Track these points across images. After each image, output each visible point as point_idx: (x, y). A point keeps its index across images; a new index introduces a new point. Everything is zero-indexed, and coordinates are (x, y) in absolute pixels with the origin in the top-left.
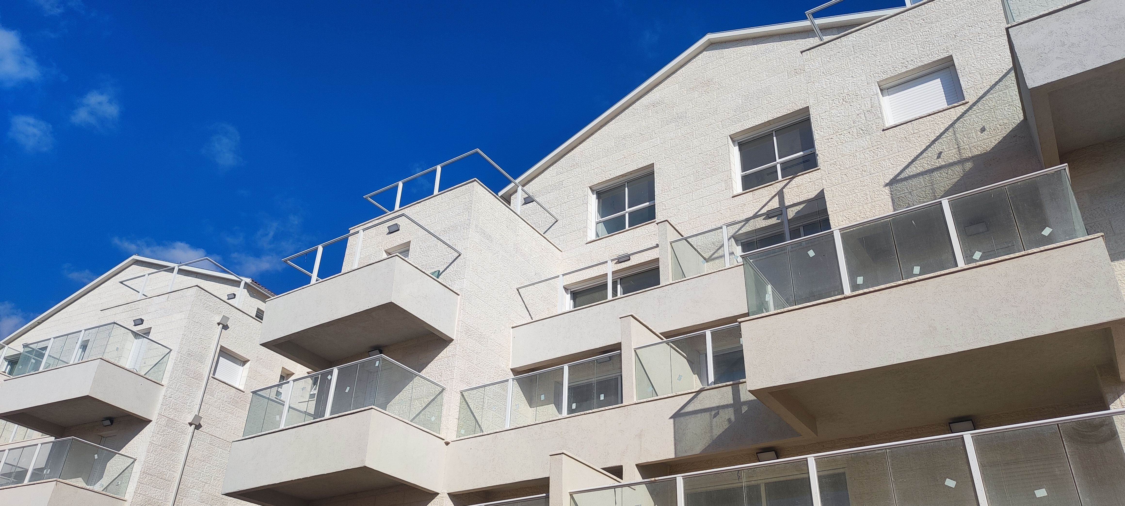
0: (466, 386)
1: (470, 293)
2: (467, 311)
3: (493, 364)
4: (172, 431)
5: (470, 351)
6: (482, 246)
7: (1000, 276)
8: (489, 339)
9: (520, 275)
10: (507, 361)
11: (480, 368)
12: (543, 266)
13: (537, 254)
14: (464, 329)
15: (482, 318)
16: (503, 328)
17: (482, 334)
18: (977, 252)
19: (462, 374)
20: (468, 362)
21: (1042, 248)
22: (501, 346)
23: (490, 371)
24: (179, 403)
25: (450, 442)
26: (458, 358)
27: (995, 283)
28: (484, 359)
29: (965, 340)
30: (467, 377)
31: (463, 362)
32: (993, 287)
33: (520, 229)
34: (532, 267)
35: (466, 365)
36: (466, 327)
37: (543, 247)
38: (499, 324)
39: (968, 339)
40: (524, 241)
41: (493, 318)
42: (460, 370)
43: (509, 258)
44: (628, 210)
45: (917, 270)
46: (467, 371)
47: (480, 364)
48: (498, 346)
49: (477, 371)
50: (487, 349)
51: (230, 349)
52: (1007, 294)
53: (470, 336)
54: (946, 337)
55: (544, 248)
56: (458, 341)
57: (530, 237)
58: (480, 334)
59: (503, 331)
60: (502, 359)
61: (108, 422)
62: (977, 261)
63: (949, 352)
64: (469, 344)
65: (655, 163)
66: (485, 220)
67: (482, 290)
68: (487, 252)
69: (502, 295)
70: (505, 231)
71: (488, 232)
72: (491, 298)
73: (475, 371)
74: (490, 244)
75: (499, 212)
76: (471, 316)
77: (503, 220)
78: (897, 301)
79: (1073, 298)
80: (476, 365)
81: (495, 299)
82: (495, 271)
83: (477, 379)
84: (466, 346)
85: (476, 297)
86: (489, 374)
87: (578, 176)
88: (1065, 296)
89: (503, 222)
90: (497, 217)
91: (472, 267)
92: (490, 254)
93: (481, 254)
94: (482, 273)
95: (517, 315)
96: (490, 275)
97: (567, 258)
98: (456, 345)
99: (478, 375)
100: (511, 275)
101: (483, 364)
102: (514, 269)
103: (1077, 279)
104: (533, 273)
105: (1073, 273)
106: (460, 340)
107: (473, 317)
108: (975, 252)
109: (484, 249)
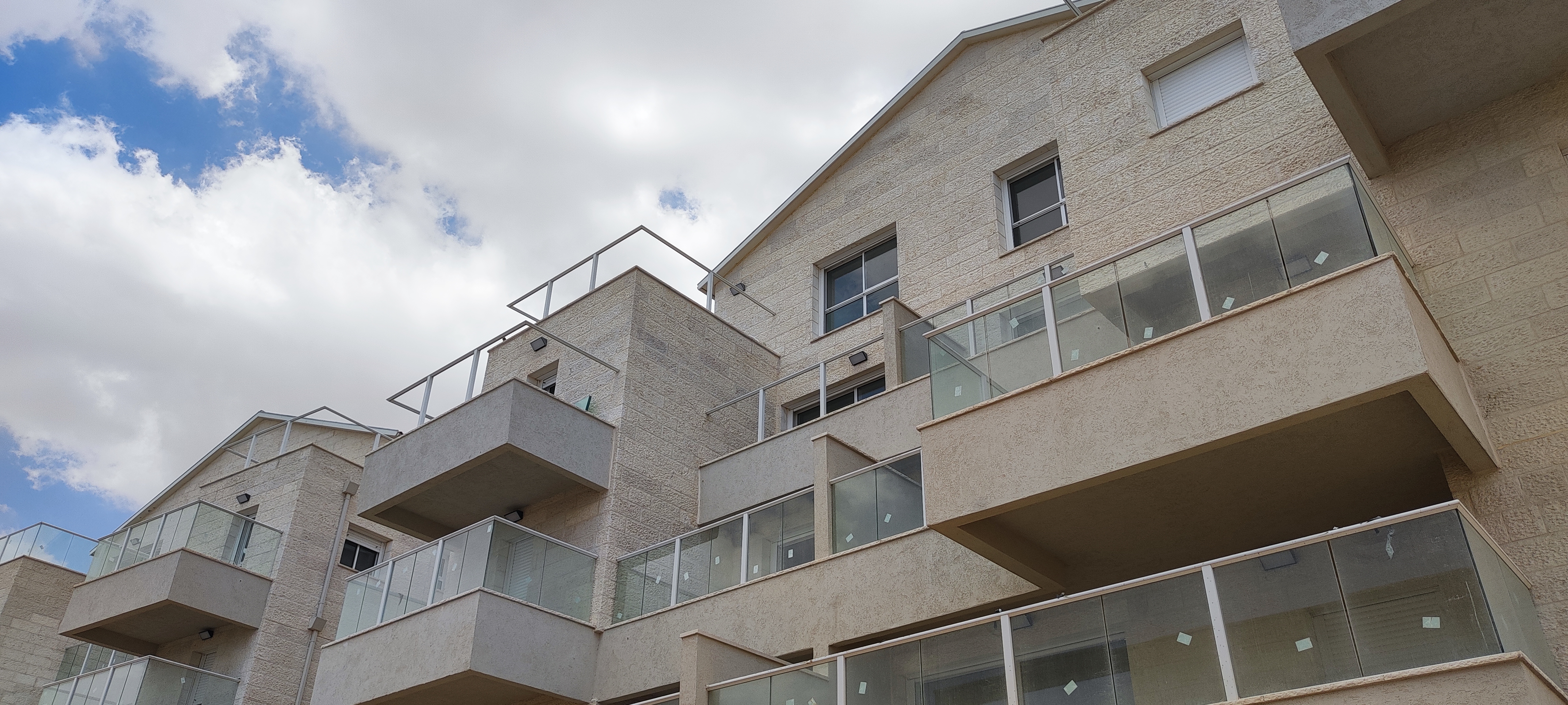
0: (626, 552)
1: (631, 424)
2: (626, 449)
3: (669, 520)
4: (286, 641)
5: (632, 504)
6: (649, 358)
7: (1254, 330)
8: (663, 485)
9: (713, 394)
10: (692, 515)
11: (648, 527)
12: (750, 380)
13: (738, 363)
14: (622, 474)
15: (651, 458)
16: (686, 469)
17: (650, 480)
18: (1228, 298)
19: (620, 536)
20: (629, 520)
21: (1310, 283)
22: (682, 495)
23: (665, 530)
24: (295, 603)
25: (603, 631)
26: (612, 514)
27: (1248, 340)
28: (655, 514)
29: (1206, 427)
30: (628, 540)
31: (621, 520)
32: (1244, 346)
33: (710, 330)
34: (731, 381)
35: (627, 523)
36: (625, 472)
37: (748, 354)
38: (679, 464)
39: (1209, 425)
40: (717, 347)
41: (670, 456)
42: (618, 531)
43: (694, 372)
44: (865, 291)
45: (1149, 332)
46: (628, 532)
47: (649, 522)
48: (677, 496)
49: (644, 531)
50: (660, 500)
51: (363, 526)
52: (1263, 355)
53: (631, 484)
54: (1181, 425)
55: (751, 355)
57: (727, 341)
58: (648, 479)
59: (686, 473)
60: (685, 512)
61: (206, 635)
62: (1228, 310)
63: (1185, 447)
64: (630, 494)
66: (654, 322)
67: (651, 418)
68: (658, 366)
69: (684, 423)
70: (687, 335)
71: (659, 339)
72: (665, 430)
73: (641, 531)
74: (663, 355)
75: (677, 309)
76: (633, 456)
77: (683, 321)
78: (1119, 380)
79: (1351, 352)
80: (642, 523)
81: (672, 430)
82: (672, 392)
83: (644, 542)
84: (626, 498)
85: (641, 429)
86: (665, 535)
87: (799, 250)
88: (1341, 350)
89: (684, 323)
90: (673, 316)
91: (633, 388)
92: (663, 368)
93: (647, 369)
94: (649, 395)
95: (709, 450)
96: (664, 397)
97: (787, 366)
98: (610, 497)
99: (647, 536)
100: (698, 395)
101: (653, 521)
102: (703, 386)
103: (1357, 323)
104: (732, 391)
105: (1351, 315)
106: (615, 489)
107: (636, 457)
108: (1226, 299)
109: (653, 361)
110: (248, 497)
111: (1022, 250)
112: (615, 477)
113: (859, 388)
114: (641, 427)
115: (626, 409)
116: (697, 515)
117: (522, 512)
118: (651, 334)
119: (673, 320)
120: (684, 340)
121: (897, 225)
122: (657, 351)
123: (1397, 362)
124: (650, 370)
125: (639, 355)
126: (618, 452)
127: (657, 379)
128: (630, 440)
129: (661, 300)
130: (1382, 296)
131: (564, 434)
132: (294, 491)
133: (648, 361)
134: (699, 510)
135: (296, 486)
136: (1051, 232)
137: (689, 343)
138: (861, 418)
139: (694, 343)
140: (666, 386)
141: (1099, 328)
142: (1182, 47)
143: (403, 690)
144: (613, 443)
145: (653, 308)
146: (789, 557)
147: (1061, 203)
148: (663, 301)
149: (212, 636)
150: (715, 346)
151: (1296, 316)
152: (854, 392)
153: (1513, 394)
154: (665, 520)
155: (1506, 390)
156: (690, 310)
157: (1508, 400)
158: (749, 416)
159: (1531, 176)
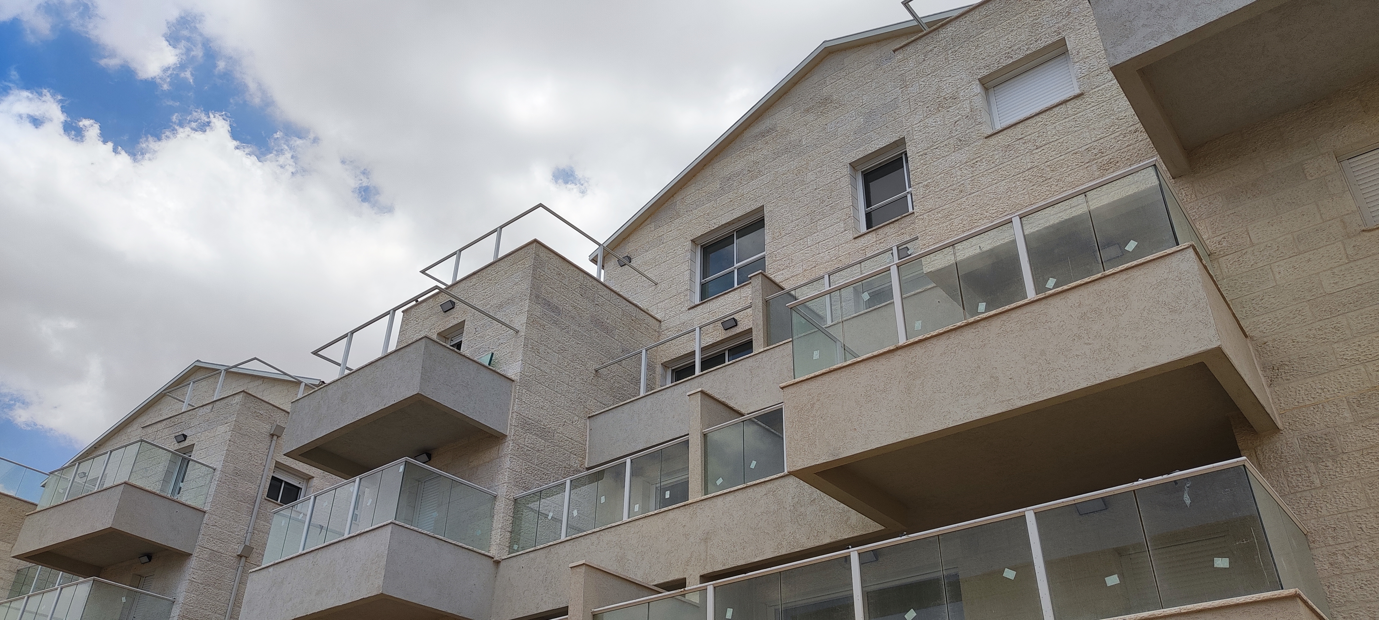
0: (522, 491)
1: (529, 378)
2: (524, 401)
3: (561, 463)
4: (217, 566)
5: (528, 449)
6: (546, 320)
7: (1073, 307)
8: (556, 432)
9: (601, 352)
10: (581, 459)
11: (542, 469)
12: (634, 341)
13: (624, 326)
14: (520, 422)
15: (546, 408)
16: (576, 418)
17: (545, 427)
18: (1051, 279)
19: (517, 477)
20: (525, 463)
21: (1121, 268)
22: (573, 441)
23: (557, 472)
24: (226, 532)
25: (500, 560)
26: (510, 458)
27: (1067, 315)
28: (548, 457)
29: (1030, 390)
30: (524, 480)
31: (518, 463)
32: (1064, 321)
33: (600, 296)
34: (617, 342)
35: (523, 465)
36: (522, 420)
37: (633, 318)
38: (570, 414)
39: (1033, 389)
40: (605, 312)
41: (562, 407)
42: (515, 473)
43: (584, 333)
44: (736, 265)
45: (982, 307)
46: (524, 473)
47: (543, 464)
48: (568, 442)
49: (539, 473)
50: (553, 445)
51: (287, 465)
52: (1080, 329)
53: (528, 431)
54: (1009, 388)
55: (635, 319)
56: (512, 436)
57: (615, 306)
58: (543, 427)
59: (576, 422)
60: (575, 456)
61: (145, 559)
62: (1051, 289)
63: (1012, 407)
64: (527, 440)
65: (765, 206)
66: (550, 289)
67: (546, 373)
68: (553, 327)
69: (575, 378)
70: (579, 301)
71: (554, 303)
72: (558, 384)
73: (535, 472)
74: (557, 318)
75: (570, 277)
76: (529, 406)
77: (576, 288)
78: (956, 348)
79: (1155, 328)
80: (536, 465)
81: (564, 384)
82: (565, 350)
83: (538, 482)
84: (523, 443)
85: (537, 383)
86: (557, 476)
87: (679, 228)
88: (1147, 326)
89: (576, 290)
90: (567, 284)
91: (531, 346)
92: (557, 329)
93: (544, 330)
94: (545, 352)
95: (597, 402)
96: (558, 355)
97: (667, 329)
98: (509, 442)
99: (541, 477)
100: (588, 353)
101: (547, 464)
102: (592, 346)
103: (1161, 303)
104: (618, 350)
105: (1156, 296)
106: (514, 436)
107: (532, 407)
108: (1049, 279)
109: (548, 323)
110: (185, 437)
111: (874, 232)
112: (514, 424)
113: (730, 350)
114: (537, 381)
115: (524, 365)
116: (585, 459)
117: (431, 454)
118: (547, 299)
119: (567, 287)
120: (576, 305)
121: (765, 208)
122: (552, 314)
123: (1194, 337)
124: (546, 331)
125: (536, 317)
126: (516, 402)
127: (552, 339)
128: (527, 392)
129: (556, 269)
130: (1183, 280)
131: (469, 386)
132: (226, 432)
133: (544, 322)
134: (587, 455)
135: (228, 428)
136: (899, 217)
137: (581, 308)
138: (731, 376)
139: (585, 307)
140: (560, 345)
141: (939, 302)
142: (1014, 60)
143: (322, 611)
144: (512, 395)
145: (549, 276)
146: (666, 497)
147: (908, 192)
148: (558, 270)
149: (150, 561)
150: (604, 310)
151: (1109, 296)
152: (725, 353)
153: (1293, 366)
154: (557, 463)
155: (1287, 363)
156: (582, 278)
157: (1289, 371)
158: (633, 372)
159: (1310, 178)
